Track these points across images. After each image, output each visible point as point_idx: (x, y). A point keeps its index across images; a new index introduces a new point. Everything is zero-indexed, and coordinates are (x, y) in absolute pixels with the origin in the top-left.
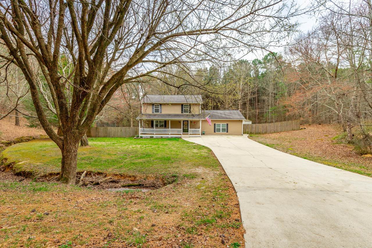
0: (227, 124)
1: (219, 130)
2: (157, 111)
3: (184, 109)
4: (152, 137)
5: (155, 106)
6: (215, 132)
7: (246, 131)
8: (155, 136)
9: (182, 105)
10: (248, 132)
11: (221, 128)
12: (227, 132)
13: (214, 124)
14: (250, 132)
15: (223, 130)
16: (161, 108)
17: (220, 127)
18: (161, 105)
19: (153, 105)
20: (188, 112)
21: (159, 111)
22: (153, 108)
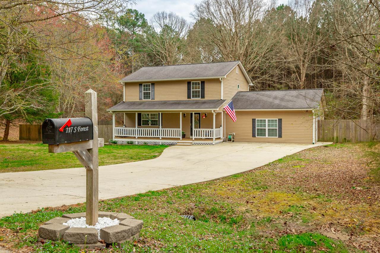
0: (280, 121)
1: (262, 132)
2: (147, 95)
3: (192, 90)
4: (132, 143)
5: (144, 86)
6: (254, 136)
7: (333, 135)
8: (136, 141)
9: (189, 83)
10: (337, 137)
11: (267, 128)
12: (280, 136)
13: (253, 119)
14: (344, 137)
15: (272, 132)
16: (153, 91)
17: (265, 126)
18: (153, 84)
19: (140, 84)
20: (199, 97)
21: (149, 97)
22: (141, 92)
